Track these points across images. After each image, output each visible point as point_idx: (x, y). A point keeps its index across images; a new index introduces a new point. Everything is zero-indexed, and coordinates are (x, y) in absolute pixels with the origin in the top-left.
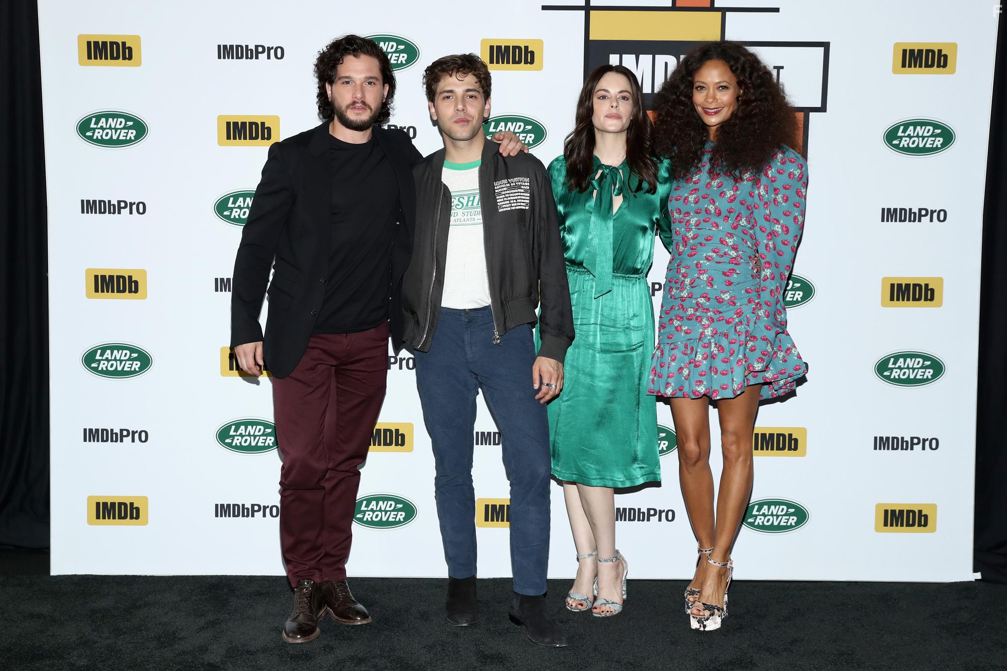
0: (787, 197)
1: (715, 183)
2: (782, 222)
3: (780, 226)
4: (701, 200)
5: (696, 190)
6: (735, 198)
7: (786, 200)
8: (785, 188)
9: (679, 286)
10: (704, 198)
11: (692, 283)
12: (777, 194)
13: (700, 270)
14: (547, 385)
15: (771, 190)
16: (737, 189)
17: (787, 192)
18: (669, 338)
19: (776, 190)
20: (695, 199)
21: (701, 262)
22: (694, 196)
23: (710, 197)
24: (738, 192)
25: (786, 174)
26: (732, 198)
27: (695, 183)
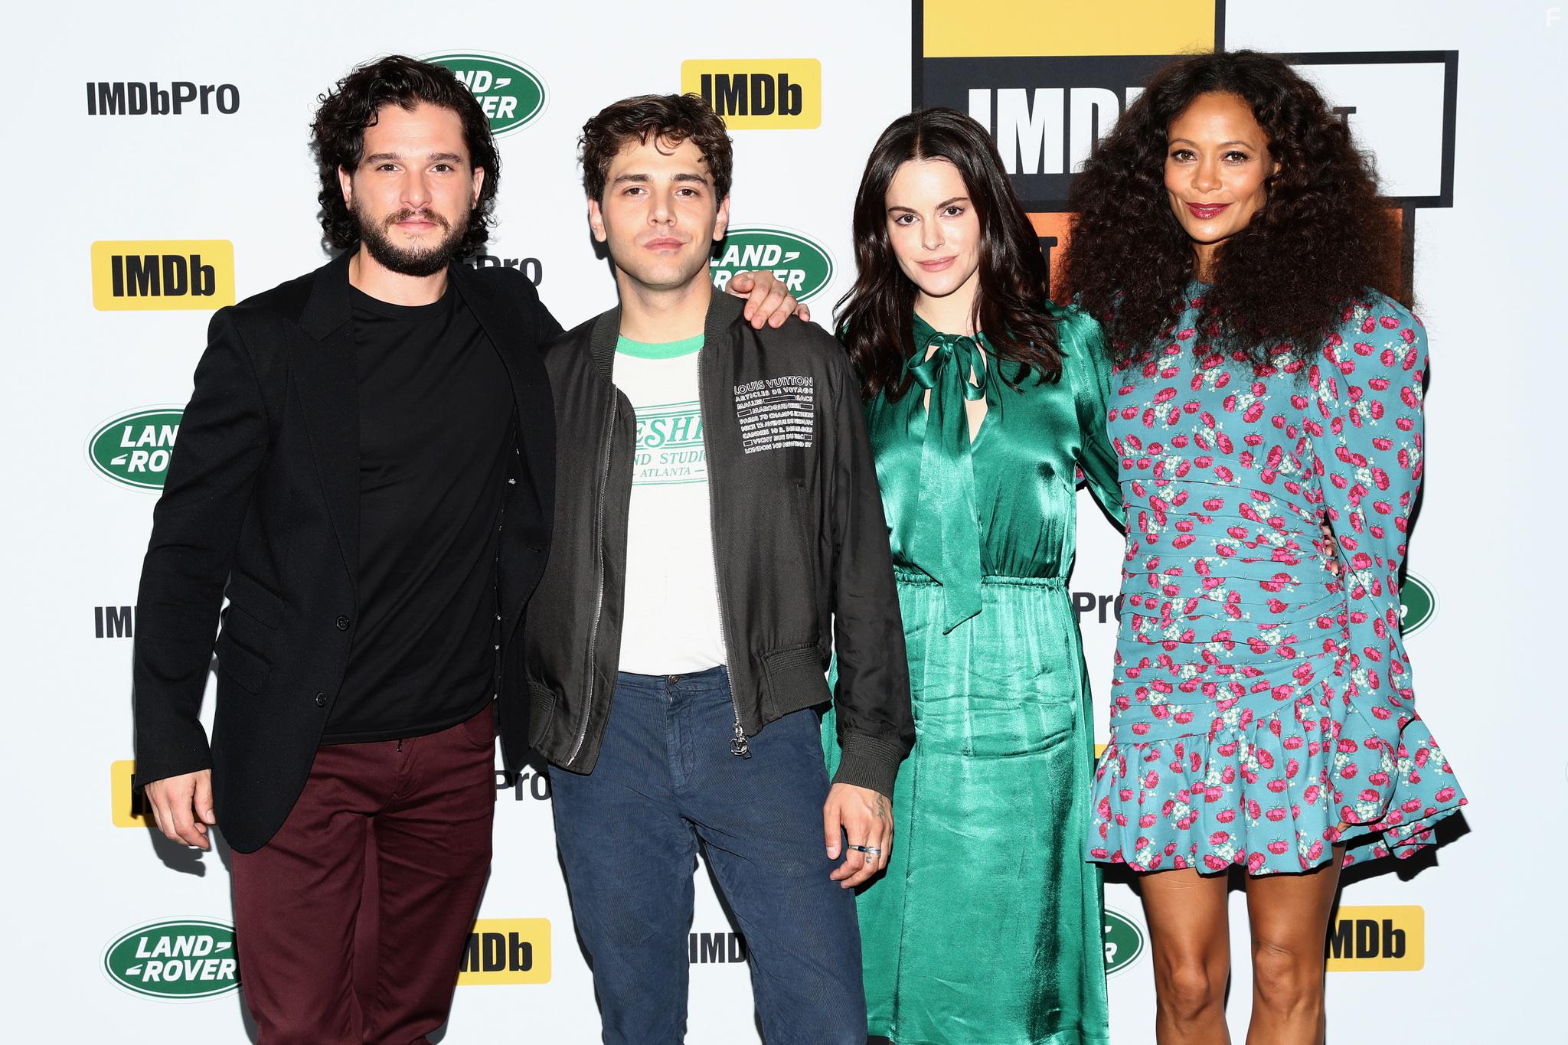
0: (1380, 407)
1: (1211, 376)
2: (1371, 462)
3: (1367, 471)
4: (1183, 414)
5: (1170, 392)
6: (1260, 411)
7: (1379, 413)
8: (1374, 386)
9: (1160, 616)
10: (1189, 410)
11: (1191, 609)
12: (1356, 400)
13: (1207, 580)
14: (861, 849)
15: (1343, 391)
16: (1263, 390)
17: (1380, 396)
18: (1136, 731)
19: (1354, 392)
20: (1170, 412)
21: (1208, 559)
22: (1166, 405)
23: (1202, 410)
24: (1265, 398)
25: (1376, 356)
26: (1253, 411)
27: (1166, 375)
